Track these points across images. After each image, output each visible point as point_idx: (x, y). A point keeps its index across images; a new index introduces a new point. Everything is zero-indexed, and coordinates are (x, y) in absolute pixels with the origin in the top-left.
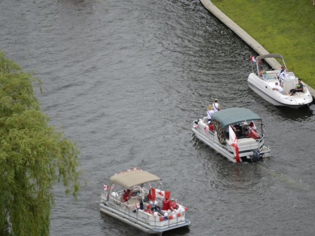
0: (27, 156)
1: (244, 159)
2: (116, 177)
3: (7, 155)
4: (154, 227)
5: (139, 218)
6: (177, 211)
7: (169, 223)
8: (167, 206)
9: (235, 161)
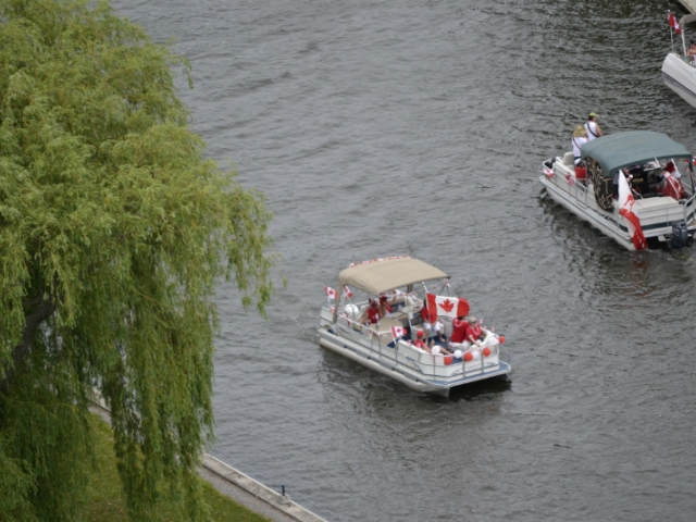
0: (156, 222)
1: (653, 242)
2: (351, 272)
3: (114, 221)
4: (432, 378)
5: (399, 359)
6: (483, 344)
7: (464, 368)
8: (462, 333)
9: (631, 247)
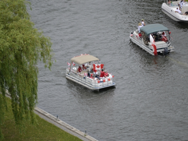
0: (21, 45)
1: (159, 53)
2: (74, 59)
3: (9, 44)
4: (95, 86)
5: (86, 81)
6: (108, 78)
7: (103, 84)
8: (103, 75)
9: (153, 54)
